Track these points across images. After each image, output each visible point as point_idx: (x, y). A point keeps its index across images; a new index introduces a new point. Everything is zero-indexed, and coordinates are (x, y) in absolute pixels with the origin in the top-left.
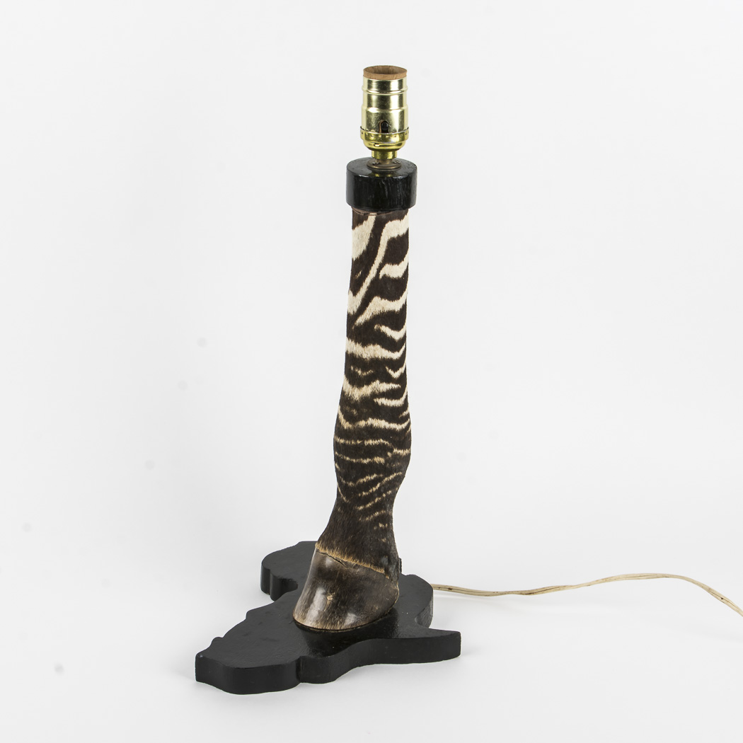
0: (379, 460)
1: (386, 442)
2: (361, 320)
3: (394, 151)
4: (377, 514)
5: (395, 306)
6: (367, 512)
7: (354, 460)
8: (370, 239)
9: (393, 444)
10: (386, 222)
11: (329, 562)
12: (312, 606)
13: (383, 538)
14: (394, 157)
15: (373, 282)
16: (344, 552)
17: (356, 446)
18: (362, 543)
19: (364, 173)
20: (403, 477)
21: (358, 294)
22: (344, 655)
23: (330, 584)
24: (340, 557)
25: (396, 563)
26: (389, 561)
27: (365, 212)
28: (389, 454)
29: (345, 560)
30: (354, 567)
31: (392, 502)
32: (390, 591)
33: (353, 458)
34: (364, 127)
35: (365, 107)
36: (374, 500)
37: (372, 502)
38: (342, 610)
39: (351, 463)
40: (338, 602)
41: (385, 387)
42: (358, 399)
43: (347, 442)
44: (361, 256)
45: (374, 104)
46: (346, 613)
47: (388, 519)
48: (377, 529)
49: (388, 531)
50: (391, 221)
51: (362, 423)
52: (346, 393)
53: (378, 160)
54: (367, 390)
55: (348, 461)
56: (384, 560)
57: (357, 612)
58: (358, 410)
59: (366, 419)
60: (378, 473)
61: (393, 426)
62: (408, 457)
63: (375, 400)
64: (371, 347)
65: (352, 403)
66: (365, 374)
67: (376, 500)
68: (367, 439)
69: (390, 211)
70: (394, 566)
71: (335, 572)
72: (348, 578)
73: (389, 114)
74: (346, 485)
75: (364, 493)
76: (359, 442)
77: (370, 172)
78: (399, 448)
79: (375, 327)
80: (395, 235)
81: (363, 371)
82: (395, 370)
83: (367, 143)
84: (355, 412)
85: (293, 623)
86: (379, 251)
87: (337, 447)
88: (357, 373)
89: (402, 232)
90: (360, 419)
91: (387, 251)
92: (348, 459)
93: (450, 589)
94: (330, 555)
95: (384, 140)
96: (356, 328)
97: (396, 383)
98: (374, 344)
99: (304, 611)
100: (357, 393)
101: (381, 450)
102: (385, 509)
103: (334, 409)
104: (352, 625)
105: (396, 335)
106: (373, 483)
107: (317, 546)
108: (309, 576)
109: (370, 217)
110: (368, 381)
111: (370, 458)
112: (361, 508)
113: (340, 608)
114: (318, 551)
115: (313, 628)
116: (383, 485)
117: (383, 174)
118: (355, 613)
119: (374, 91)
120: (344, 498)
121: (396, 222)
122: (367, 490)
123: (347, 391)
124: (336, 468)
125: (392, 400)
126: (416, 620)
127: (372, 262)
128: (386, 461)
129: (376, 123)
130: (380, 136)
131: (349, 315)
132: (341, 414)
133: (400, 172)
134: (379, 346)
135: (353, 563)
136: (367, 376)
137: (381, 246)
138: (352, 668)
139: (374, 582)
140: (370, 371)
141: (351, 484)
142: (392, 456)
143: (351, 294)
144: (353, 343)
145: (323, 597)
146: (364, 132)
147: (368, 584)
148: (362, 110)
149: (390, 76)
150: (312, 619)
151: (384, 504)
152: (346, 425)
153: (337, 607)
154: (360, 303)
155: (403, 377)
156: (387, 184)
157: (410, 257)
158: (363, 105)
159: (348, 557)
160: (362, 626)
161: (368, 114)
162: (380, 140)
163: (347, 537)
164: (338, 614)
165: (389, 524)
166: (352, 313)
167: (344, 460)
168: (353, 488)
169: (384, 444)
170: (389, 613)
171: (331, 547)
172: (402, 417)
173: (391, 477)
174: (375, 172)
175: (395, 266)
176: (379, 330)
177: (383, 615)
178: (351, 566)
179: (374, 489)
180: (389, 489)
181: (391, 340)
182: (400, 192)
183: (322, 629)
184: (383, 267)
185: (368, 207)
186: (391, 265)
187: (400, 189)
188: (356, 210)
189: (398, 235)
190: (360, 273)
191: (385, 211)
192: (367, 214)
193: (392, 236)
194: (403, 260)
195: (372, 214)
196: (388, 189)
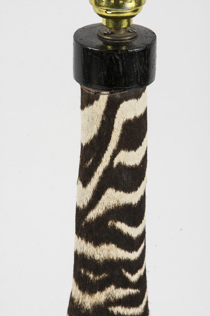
2: (92, 215)
3: (129, 18)
5: (133, 198)
8: (103, 122)
10: (121, 102)
14: (129, 25)
15: (105, 172)
19: (95, 44)
21: (89, 186)
27: (96, 91)
41: (121, 293)
42: (89, 307)
44: (92, 142)
50: (127, 100)
52: (76, 301)
53: (110, 28)
54: (100, 297)
63: (110, 309)
64: (104, 247)
65: (83, 312)
66: (97, 278)
69: (125, 90)
77: (100, 43)
79: (110, 223)
80: (131, 117)
81: (95, 274)
82: (133, 273)
83: (97, 9)
86: (113, 135)
88: (88, 278)
89: (139, 113)
91: (122, 136)
95: (117, 6)
96: (87, 224)
97: (135, 288)
98: (108, 243)
105: (134, 232)
109: (101, 97)
110: (101, 286)
117: (117, 45)
121: (132, 102)
123: (76, 298)
125: (129, 308)
127: (104, 149)
130: (113, 2)
131: (78, 209)
133: (135, 43)
134: (113, 245)
136: (100, 281)
137: (115, 129)
140: (104, 275)
143: (81, 185)
144: (83, 242)
154: (91, 195)
155: (143, 281)
156: (122, 58)
162: (112, 7)
166: (82, 207)
174: (106, 43)
175: (132, 153)
176: (114, 227)
181: (128, 237)
182: (137, 67)
184: (118, 153)
185: (99, 85)
186: (127, 152)
187: (137, 64)
188: (86, 88)
189: (135, 117)
190: (91, 161)
191: (120, 90)
192: (99, 93)
193: (128, 118)
194: (141, 145)
195: (104, 93)
196: (123, 64)
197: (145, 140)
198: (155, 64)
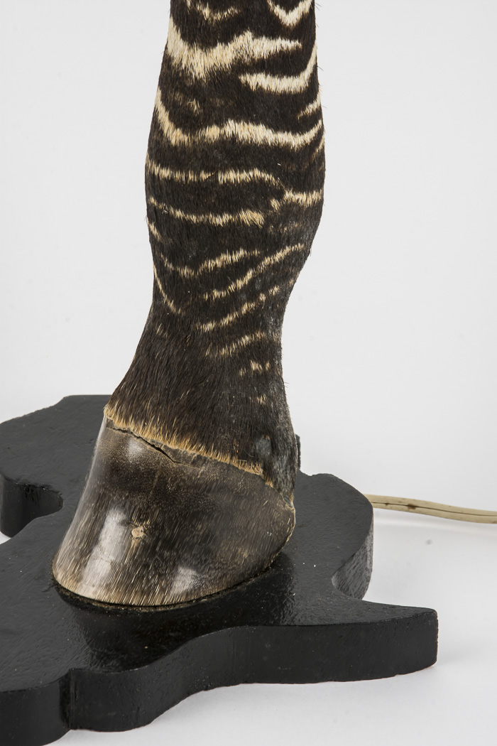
0: (251, 217)
1: (267, 177)
4: (246, 340)
6: (222, 337)
7: (194, 218)
9: (283, 180)
11: (135, 449)
12: (96, 550)
13: (259, 395)
16: (170, 427)
17: (198, 187)
18: (212, 408)
20: (305, 253)
22: (171, 664)
23: (139, 501)
24: (160, 439)
25: (288, 452)
26: (274, 446)
28: (275, 203)
29: (172, 446)
30: (194, 463)
31: (280, 313)
32: (276, 515)
33: (192, 212)
36: (238, 308)
37: (236, 314)
38: (165, 561)
39: (187, 224)
40: (158, 539)
43: (178, 176)
46: (175, 566)
47: (270, 351)
48: (246, 376)
49: (271, 379)
51: (213, 133)
55: (179, 220)
56: (263, 445)
57: (199, 565)
58: (202, 102)
59: (220, 123)
60: (248, 248)
61: (285, 138)
62: (317, 209)
67: (245, 309)
68: (225, 169)
70: (285, 458)
71: (151, 473)
72: (179, 487)
74: (176, 273)
75: (216, 294)
76: (204, 176)
78: (299, 188)
84: (195, 106)
85: (53, 589)
87: (153, 185)
90: (207, 123)
92: (179, 214)
93: (412, 507)
94: (139, 434)
97: (291, 38)
99: (77, 562)
100: (200, 62)
101: (256, 195)
102: (264, 328)
103: (147, 96)
104: (187, 594)
106: (237, 270)
107: (108, 413)
108: (91, 482)
111: (231, 212)
112: (210, 326)
113: (161, 556)
114: (109, 424)
115: (99, 602)
116: (261, 275)
118: (195, 567)
120: (171, 305)
122: (223, 285)
124: (151, 233)
126: (333, 580)
128: (268, 220)
132: (162, 109)
135: (192, 452)
138: (188, 694)
139: (238, 496)
141: (185, 271)
142: (282, 208)
145: (121, 531)
147: (225, 500)
150: (97, 581)
151: (262, 318)
152: (176, 136)
153: (153, 552)
159: (179, 440)
160: (211, 596)
163: (176, 394)
164: (156, 568)
165: (272, 363)
167: (170, 218)
168: (190, 282)
169: (262, 180)
170: (273, 565)
171: (141, 417)
172: (305, 116)
173: (280, 255)
177: (259, 570)
178: (186, 459)
179: (240, 284)
180: (273, 283)
183: (121, 605)
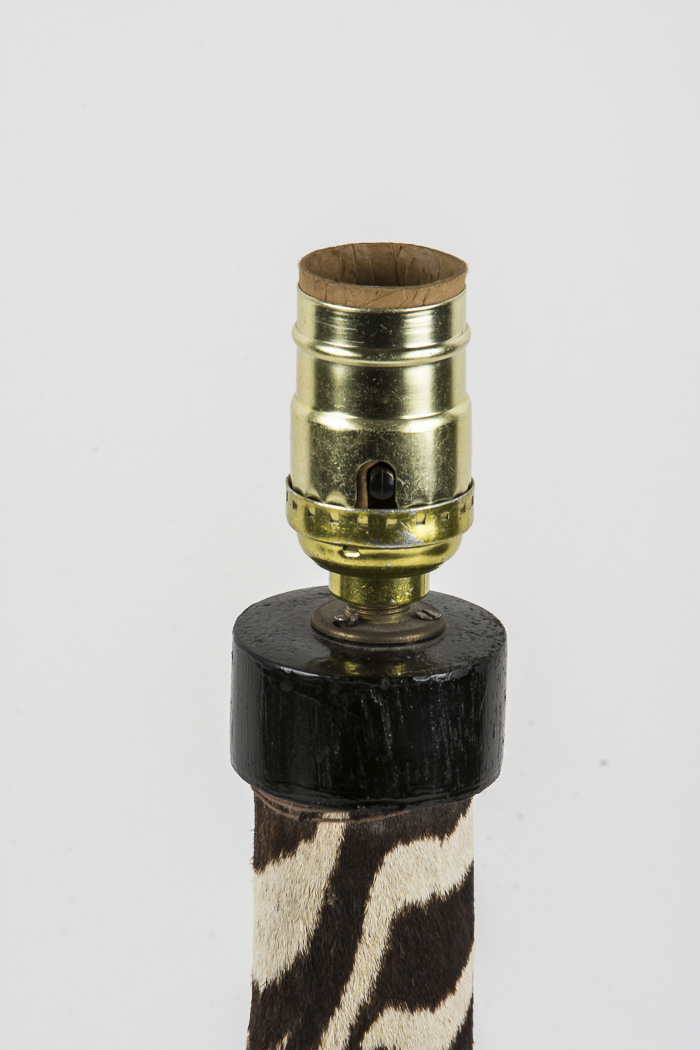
3: (416, 573)
8: (326, 912)
10: (386, 846)
14: (416, 594)
19: (303, 656)
27: (306, 809)
34: (303, 482)
35: (306, 409)
44: (288, 977)
45: (340, 397)
50: (406, 841)
53: (352, 605)
69: (402, 807)
73: (400, 438)
77: (321, 653)
80: (420, 894)
83: (313, 545)
86: (359, 957)
89: (447, 881)
91: (389, 959)
95: (379, 533)
109: (323, 829)
117: (376, 660)
119: (340, 352)
121: (424, 848)
127: (331, 1000)
129: (348, 471)
130: (363, 520)
133: (437, 653)
137: (365, 936)
146: (301, 502)
148: (294, 417)
149: (403, 293)
156: (391, 703)
157: (479, 976)
158: (298, 397)
161: (318, 433)
162: (362, 536)
174: (340, 652)
175: (423, 1017)
182: (441, 732)
184: (375, 1018)
185: (316, 788)
186: (407, 1012)
187: (442, 722)
188: (271, 798)
189: (433, 895)
190: (285, 1041)
191: (383, 807)
192: (314, 815)
193: (409, 900)
194: (453, 990)
195: (333, 815)
196: (395, 721)
197: (466, 972)
198: (501, 724)
